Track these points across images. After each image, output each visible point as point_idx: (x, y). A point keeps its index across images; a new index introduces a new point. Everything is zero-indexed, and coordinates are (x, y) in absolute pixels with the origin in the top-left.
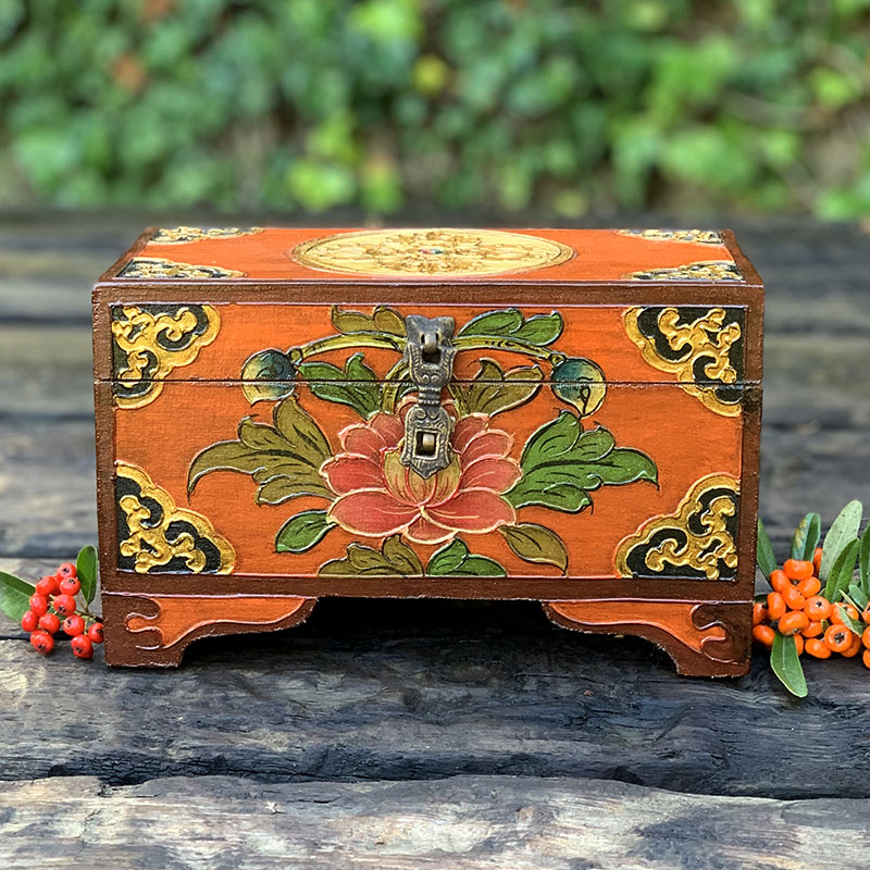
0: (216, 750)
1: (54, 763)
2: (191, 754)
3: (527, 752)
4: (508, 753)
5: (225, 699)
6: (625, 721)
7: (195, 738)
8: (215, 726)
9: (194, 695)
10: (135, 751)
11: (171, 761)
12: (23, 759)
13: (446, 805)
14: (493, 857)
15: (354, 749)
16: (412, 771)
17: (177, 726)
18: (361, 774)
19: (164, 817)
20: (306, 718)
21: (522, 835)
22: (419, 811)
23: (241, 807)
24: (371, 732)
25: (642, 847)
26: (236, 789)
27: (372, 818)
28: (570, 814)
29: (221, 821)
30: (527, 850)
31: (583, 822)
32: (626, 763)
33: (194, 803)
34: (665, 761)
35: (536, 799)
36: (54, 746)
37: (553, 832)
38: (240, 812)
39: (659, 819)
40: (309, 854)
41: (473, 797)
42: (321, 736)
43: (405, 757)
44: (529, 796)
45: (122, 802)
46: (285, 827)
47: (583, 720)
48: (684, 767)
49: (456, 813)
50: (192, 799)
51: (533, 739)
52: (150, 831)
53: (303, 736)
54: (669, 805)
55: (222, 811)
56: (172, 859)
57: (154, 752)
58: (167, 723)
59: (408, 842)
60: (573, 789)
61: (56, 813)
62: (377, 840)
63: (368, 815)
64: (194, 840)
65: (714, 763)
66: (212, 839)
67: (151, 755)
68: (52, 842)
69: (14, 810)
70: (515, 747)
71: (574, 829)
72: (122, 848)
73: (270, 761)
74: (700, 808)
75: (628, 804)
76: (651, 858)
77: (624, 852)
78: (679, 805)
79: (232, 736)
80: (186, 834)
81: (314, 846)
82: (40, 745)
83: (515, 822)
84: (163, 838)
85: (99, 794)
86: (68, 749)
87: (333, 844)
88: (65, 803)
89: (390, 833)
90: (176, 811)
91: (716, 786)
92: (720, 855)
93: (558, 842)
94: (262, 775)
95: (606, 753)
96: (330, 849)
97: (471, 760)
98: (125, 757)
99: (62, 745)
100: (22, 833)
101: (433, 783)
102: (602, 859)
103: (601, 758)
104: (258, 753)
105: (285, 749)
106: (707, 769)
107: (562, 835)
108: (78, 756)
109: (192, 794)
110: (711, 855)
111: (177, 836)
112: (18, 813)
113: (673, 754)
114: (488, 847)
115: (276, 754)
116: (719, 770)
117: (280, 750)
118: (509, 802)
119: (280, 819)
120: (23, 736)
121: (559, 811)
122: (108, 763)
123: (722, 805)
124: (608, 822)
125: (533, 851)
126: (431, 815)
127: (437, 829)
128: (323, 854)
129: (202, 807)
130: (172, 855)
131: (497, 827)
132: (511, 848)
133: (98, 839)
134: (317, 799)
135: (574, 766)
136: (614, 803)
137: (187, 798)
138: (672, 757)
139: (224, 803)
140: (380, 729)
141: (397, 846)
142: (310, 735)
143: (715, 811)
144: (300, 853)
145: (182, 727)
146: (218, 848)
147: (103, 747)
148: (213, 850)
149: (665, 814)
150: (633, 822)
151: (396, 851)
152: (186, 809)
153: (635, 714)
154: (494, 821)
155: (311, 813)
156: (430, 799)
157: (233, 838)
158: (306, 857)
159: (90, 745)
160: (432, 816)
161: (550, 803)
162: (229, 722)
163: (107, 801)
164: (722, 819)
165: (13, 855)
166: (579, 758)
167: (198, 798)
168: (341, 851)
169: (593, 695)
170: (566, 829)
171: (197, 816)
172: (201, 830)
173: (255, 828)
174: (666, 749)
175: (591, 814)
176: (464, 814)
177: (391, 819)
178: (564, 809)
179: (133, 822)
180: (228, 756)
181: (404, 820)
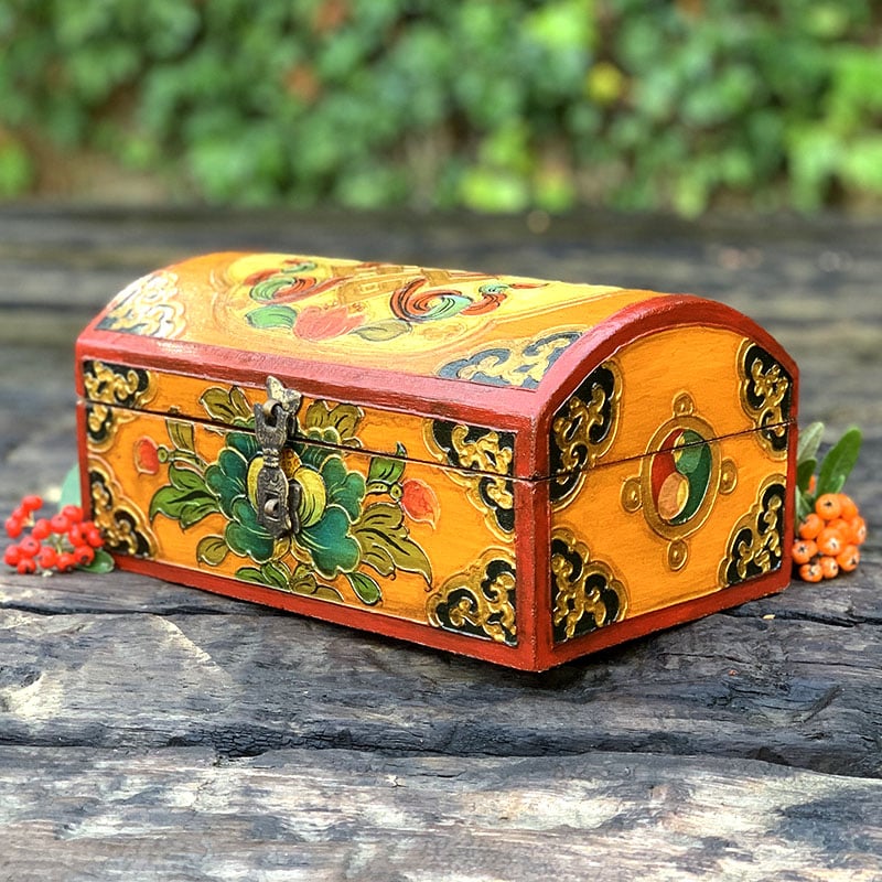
0: (341, 724)
1: (173, 735)
2: (314, 728)
3: (665, 730)
4: (645, 731)
5: (354, 673)
6: (772, 702)
7: (318, 712)
8: (341, 700)
9: (322, 669)
10: (256, 723)
11: (293, 735)
12: (142, 729)
13: (576, 781)
14: (622, 834)
15: (485, 726)
16: (543, 747)
17: (302, 701)
18: (491, 751)
19: (279, 788)
20: (438, 695)
21: (654, 813)
22: (547, 787)
23: (359, 780)
24: (502, 709)
25: (782, 827)
26: (356, 763)
27: (497, 792)
28: (707, 792)
29: (338, 793)
30: (660, 828)
31: (721, 801)
32: (771, 744)
33: (311, 774)
34: (812, 743)
35: (672, 776)
36: (173, 717)
37: (688, 810)
38: (359, 784)
39: (802, 801)
40: (427, 828)
41: (605, 774)
42: (451, 712)
43: (538, 734)
44: (664, 773)
45: (237, 772)
46: (405, 800)
47: (727, 700)
48: (833, 749)
49: (586, 790)
50: (310, 770)
51: (673, 718)
52: (263, 801)
53: (431, 711)
54: (814, 785)
55: (340, 783)
56: (285, 829)
57: (276, 726)
58: (291, 696)
59: (533, 818)
60: (712, 767)
61: (169, 782)
62: (501, 815)
63: (494, 790)
64: (308, 811)
65: (865, 745)
66: (327, 811)
67: (273, 728)
68: (161, 811)
69: (126, 778)
70: (653, 725)
71: (711, 808)
72: (233, 817)
73: (396, 736)
74: (847, 790)
75: (771, 784)
76: (791, 838)
77: (764, 832)
78: (824, 786)
79: (358, 712)
80: (301, 805)
81: (433, 819)
82: (160, 717)
83: (647, 799)
84: (277, 809)
85: (215, 764)
86: (187, 720)
87: (453, 818)
88: (178, 773)
89: (515, 808)
90: (292, 783)
91: (866, 770)
92: (867, 837)
93: (693, 820)
94: (387, 750)
95: (751, 733)
96: (451, 823)
97: (606, 738)
98: (246, 730)
99: (182, 717)
100: (130, 801)
101: (564, 760)
102: (738, 839)
103: (744, 738)
104: (384, 728)
105: (412, 724)
106: (858, 752)
107: (698, 813)
108: (197, 728)
109: (310, 765)
110: (857, 836)
111: (292, 807)
112: (129, 782)
113: (820, 736)
114: (617, 824)
115: (402, 729)
116: (870, 753)
117: (407, 725)
118: (643, 780)
119: (400, 792)
120: (144, 708)
121: (694, 788)
122: (228, 736)
123: (871, 787)
124: (747, 801)
125: (666, 828)
126: (558, 790)
127: (565, 805)
128: (442, 827)
129: (319, 779)
130: (285, 826)
131: (628, 804)
132: (642, 826)
133: (209, 808)
134: (440, 773)
135: (717, 746)
136: (754, 782)
137: (304, 770)
138: (819, 739)
139: (341, 775)
140: (512, 705)
141: (522, 821)
142: (439, 711)
143: (862, 793)
144: (419, 826)
145: (306, 702)
146: (333, 820)
147: (224, 719)
148: (328, 822)
149: (809, 794)
150: (774, 803)
151: (520, 827)
152: (303, 780)
153: (783, 695)
154: (626, 798)
155: (433, 787)
156: (559, 774)
157: (349, 809)
158: (424, 830)
159: (211, 717)
160: (561, 792)
161: (687, 781)
162: (356, 697)
163: (222, 771)
164: (869, 800)
165: (121, 822)
166: (720, 738)
167: (316, 770)
168: (462, 825)
169: (739, 675)
170: (702, 808)
171: (313, 787)
172: (317, 801)
173: (373, 800)
174: (814, 730)
175: (729, 793)
176: (594, 790)
177: (517, 793)
178: (701, 787)
179: (247, 792)
180: (353, 731)
181: (530, 796)
